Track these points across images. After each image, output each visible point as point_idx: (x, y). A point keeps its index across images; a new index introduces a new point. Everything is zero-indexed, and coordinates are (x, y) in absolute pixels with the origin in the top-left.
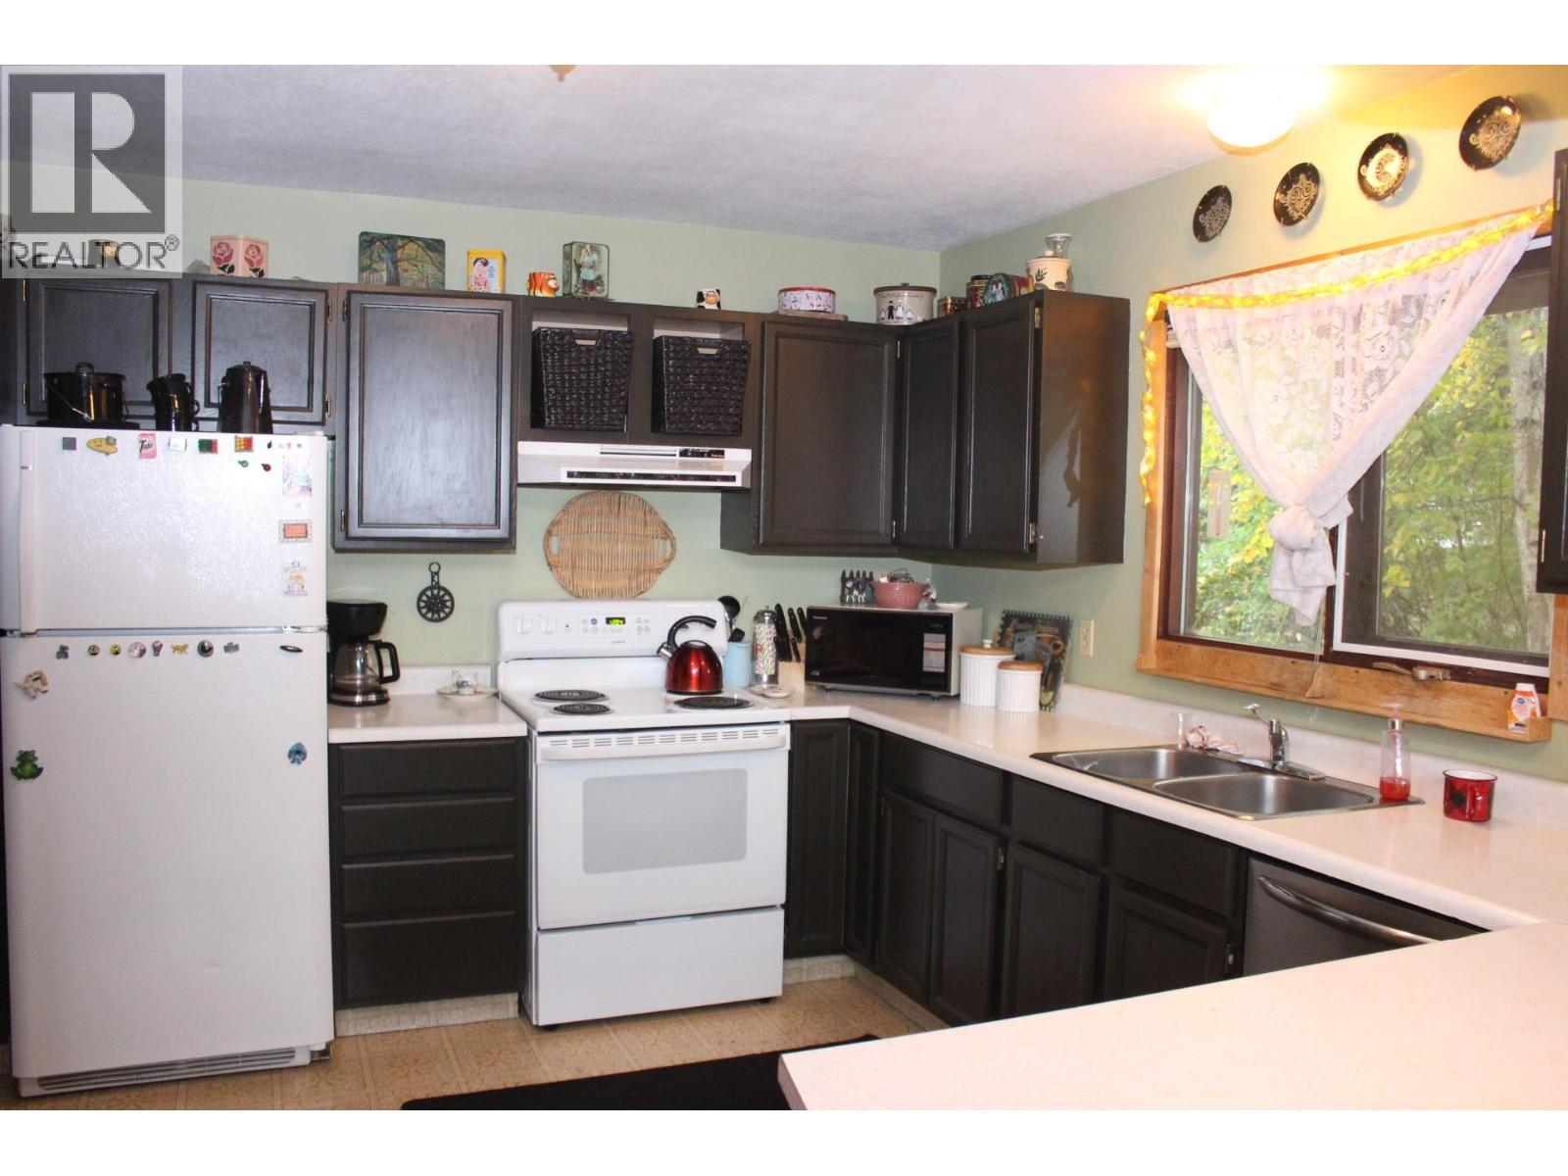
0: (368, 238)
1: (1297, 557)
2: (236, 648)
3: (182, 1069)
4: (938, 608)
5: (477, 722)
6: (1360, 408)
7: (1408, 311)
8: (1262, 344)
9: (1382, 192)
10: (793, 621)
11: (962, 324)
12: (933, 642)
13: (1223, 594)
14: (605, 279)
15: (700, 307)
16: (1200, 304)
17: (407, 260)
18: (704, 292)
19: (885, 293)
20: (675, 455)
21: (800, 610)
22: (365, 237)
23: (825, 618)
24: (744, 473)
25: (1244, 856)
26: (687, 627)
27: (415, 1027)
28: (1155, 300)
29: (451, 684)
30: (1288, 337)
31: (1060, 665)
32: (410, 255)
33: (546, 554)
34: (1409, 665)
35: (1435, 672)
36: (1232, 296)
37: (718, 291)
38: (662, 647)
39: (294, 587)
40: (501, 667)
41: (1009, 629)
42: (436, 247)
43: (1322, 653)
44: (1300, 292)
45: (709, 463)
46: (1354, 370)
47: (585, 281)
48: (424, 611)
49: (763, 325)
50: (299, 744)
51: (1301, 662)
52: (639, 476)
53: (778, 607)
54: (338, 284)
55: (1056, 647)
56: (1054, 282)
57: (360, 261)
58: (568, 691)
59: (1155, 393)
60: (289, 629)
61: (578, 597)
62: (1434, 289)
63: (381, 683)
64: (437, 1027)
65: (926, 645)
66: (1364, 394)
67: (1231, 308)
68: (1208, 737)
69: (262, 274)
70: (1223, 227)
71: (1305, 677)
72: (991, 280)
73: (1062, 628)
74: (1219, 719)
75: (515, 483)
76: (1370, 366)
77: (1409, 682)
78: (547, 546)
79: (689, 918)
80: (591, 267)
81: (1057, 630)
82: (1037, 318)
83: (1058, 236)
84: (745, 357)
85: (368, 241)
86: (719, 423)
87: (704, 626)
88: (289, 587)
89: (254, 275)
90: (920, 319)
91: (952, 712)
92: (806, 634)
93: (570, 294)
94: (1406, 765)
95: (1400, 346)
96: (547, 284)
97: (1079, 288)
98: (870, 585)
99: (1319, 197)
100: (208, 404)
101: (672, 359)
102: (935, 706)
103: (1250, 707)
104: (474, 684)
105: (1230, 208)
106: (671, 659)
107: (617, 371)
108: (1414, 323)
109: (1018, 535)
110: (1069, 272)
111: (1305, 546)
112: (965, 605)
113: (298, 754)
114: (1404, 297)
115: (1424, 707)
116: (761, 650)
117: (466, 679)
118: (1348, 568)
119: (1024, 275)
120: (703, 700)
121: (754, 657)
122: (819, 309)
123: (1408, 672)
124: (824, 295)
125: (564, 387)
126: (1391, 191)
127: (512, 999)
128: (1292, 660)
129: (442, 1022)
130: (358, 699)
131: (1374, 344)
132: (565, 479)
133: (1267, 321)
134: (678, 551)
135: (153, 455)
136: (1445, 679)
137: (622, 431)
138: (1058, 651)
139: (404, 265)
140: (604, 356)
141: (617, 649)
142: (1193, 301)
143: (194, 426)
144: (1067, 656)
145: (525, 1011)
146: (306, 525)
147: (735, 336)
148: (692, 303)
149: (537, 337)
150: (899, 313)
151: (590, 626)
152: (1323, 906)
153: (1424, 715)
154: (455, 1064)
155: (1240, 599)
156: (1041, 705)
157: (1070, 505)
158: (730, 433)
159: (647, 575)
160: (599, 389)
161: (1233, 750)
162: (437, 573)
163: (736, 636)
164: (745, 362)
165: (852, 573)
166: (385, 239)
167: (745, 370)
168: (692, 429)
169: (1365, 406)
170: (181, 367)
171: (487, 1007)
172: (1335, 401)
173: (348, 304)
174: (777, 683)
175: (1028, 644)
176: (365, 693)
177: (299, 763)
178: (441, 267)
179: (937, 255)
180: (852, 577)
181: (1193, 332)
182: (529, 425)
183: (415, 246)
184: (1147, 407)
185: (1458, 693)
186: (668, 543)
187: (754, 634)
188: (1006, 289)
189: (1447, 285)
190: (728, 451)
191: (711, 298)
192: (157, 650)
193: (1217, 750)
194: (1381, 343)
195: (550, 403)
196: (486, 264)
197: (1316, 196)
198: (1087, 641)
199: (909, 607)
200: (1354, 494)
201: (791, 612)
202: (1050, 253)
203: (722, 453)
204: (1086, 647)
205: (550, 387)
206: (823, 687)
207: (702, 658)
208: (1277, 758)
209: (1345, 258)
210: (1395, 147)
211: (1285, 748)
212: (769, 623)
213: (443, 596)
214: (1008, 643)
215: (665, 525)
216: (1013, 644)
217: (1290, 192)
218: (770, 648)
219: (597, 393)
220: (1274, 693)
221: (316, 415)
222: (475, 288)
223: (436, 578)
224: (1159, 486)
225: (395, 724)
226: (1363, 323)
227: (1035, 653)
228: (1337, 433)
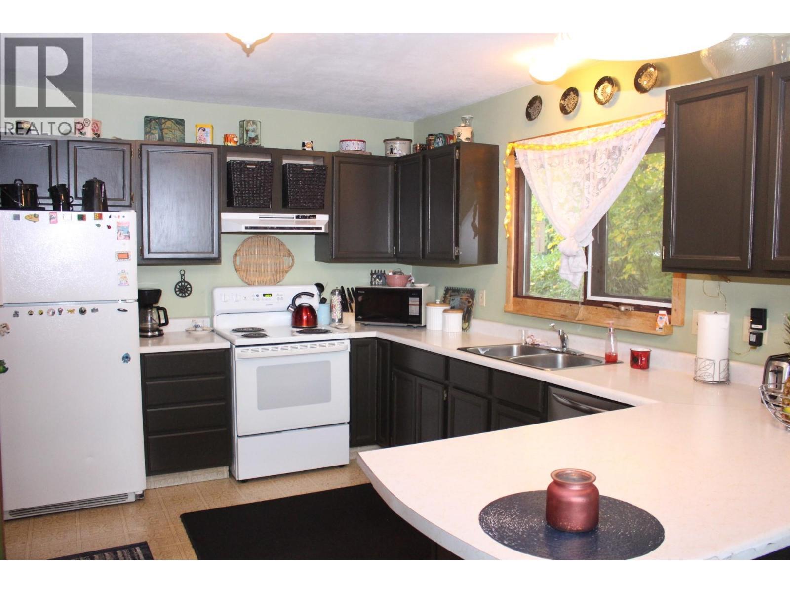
0: (149, 119)
1: (571, 259)
2: (97, 310)
3: (77, 505)
4: (415, 286)
5: (205, 342)
6: (596, 194)
7: (615, 153)
8: (555, 166)
9: (604, 102)
10: (349, 294)
11: (424, 157)
12: (413, 301)
13: (552, 280)
14: (259, 137)
15: (303, 149)
16: (529, 148)
17: (167, 129)
18: (306, 142)
19: (389, 142)
20: (293, 218)
21: (352, 288)
22: (146, 118)
23: (363, 292)
24: (326, 226)
25: (546, 385)
26: (301, 297)
27: (181, 483)
28: (510, 146)
29: (192, 326)
30: (566, 163)
31: (470, 310)
32: (168, 126)
33: (234, 265)
34: (618, 305)
35: (627, 307)
36: (542, 145)
37: (312, 142)
38: (289, 307)
39: (124, 282)
40: (215, 318)
41: (448, 295)
42: (180, 122)
43: (583, 301)
44: (571, 144)
45: (309, 221)
46: (594, 178)
47: (250, 138)
48: (178, 292)
49: (333, 157)
50: (127, 354)
51: (574, 305)
52: (278, 228)
53: (342, 287)
54: (136, 141)
55: (469, 302)
56: (465, 138)
57: (145, 130)
58: (247, 328)
59: (510, 188)
60: (120, 301)
61: (250, 285)
62: (625, 144)
63: (160, 326)
64: (191, 484)
65: (410, 303)
66: (597, 188)
67: (542, 150)
68: (535, 339)
69: (99, 136)
70: (539, 114)
71: (576, 312)
72: (437, 136)
73: (471, 293)
74: (539, 331)
75: (220, 232)
76: (599, 176)
77: (618, 312)
78: (234, 262)
79: (306, 429)
80: (253, 131)
81: (469, 295)
82: (457, 154)
83: (467, 116)
84: (325, 172)
85: (148, 120)
86: (313, 203)
87: (308, 297)
88: (121, 282)
89: (95, 137)
90: (405, 154)
91: (423, 333)
92: (355, 299)
93: (243, 144)
94: (616, 347)
95: (612, 168)
96: (233, 140)
97: (477, 140)
98: (384, 276)
99: (579, 102)
100: (76, 198)
101: (291, 174)
102: (415, 331)
103: (552, 324)
104: (203, 326)
105: (541, 106)
106: (294, 312)
107: (266, 180)
108: (617, 158)
109: (450, 251)
110: (472, 133)
111: (575, 255)
112: (427, 284)
113: (126, 358)
114: (613, 147)
115: (623, 322)
116: (334, 307)
117: (199, 324)
118: (593, 264)
119: (452, 134)
120: (309, 330)
121: (331, 311)
122: (359, 149)
123: (617, 308)
124: (361, 143)
125: (242, 187)
126: (607, 101)
127: (225, 469)
128: (570, 304)
129: (194, 481)
130: (150, 334)
131: (601, 167)
132: (244, 230)
133: (557, 156)
134: (295, 263)
135: (56, 222)
136: (632, 310)
137: (269, 207)
138: (470, 305)
139: (165, 131)
140: (260, 173)
141: (269, 308)
142: (526, 147)
143: (71, 208)
144: (474, 306)
145: (232, 474)
146: (128, 253)
147: (320, 162)
148: (300, 148)
149: (229, 164)
150: (395, 151)
151: (256, 298)
152: (579, 404)
153: (624, 326)
154: (202, 498)
155: (560, 282)
156: (463, 329)
157: (474, 238)
158: (319, 207)
159: (281, 274)
160: (258, 188)
161: (546, 345)
162: (184, 275)
163: (323, 301)
164: (325, 175)
165: (375, 271)
166: (156, 119)
167: (325, 179)
168: (301, 206)
169: (598, 194)
170: (63, 181)
171: (215, 473)
172: (586, 192)
173: (140, 151)
174: (342, 322)
175: (457, 301)
176: (153, 331)
177: (127, 362)
178: (183, 132)
179: (412, 123)
180: (375, 273)
181: (526, 160)
182: (226, 205)
183: (170, 122)
184: (507, 194)
185: (637, 316)
186: (291, 258)
187: (331, 301)
188: (444, 141)
189: (630, 142)
190: (318, 216)
191: (308, 145)
192: (60, 312)
193: (539, 345)
194: (604, 167)
195: (236, 195)
196: (204, 130)
197: (577, 102)
198: (482, 300)
199: (402, 286)
200: (595, 231)
201: (348, 289)
202: (463, 125)
203: (315, 217)
204: (483, 302)
205: (236, 187)
206: (363, 324)
207: (308, 312)
208: (564, 347)
209: (589, 130)
210: (609, 82)
211: (567, 342)
212: (338, 295)
213: (187, 286)
214: (447, 302)
215: (289, 251)
216: (450, 301)
217: (566, 100)
218: (339, 306)
219: (257, 190)
220: (562, 319)
221: (127, 203)
222: (199, 142)
223: (183, 277)
224: (513, 229)
225: (167, 344)
226: (597, 158)
227: (460, 306)
228: (587, 205)
